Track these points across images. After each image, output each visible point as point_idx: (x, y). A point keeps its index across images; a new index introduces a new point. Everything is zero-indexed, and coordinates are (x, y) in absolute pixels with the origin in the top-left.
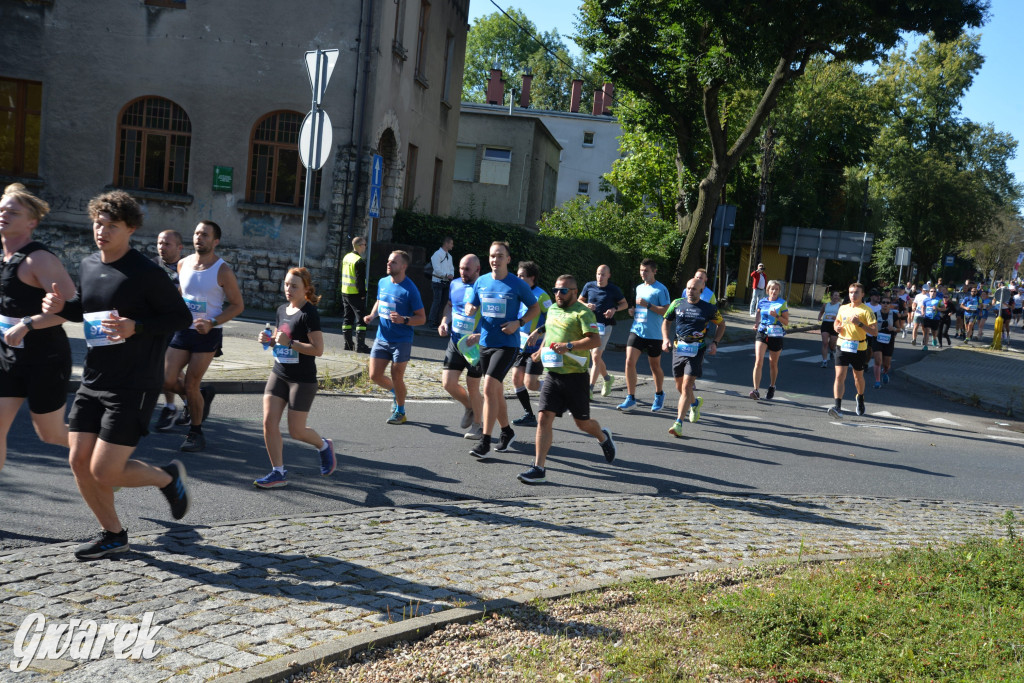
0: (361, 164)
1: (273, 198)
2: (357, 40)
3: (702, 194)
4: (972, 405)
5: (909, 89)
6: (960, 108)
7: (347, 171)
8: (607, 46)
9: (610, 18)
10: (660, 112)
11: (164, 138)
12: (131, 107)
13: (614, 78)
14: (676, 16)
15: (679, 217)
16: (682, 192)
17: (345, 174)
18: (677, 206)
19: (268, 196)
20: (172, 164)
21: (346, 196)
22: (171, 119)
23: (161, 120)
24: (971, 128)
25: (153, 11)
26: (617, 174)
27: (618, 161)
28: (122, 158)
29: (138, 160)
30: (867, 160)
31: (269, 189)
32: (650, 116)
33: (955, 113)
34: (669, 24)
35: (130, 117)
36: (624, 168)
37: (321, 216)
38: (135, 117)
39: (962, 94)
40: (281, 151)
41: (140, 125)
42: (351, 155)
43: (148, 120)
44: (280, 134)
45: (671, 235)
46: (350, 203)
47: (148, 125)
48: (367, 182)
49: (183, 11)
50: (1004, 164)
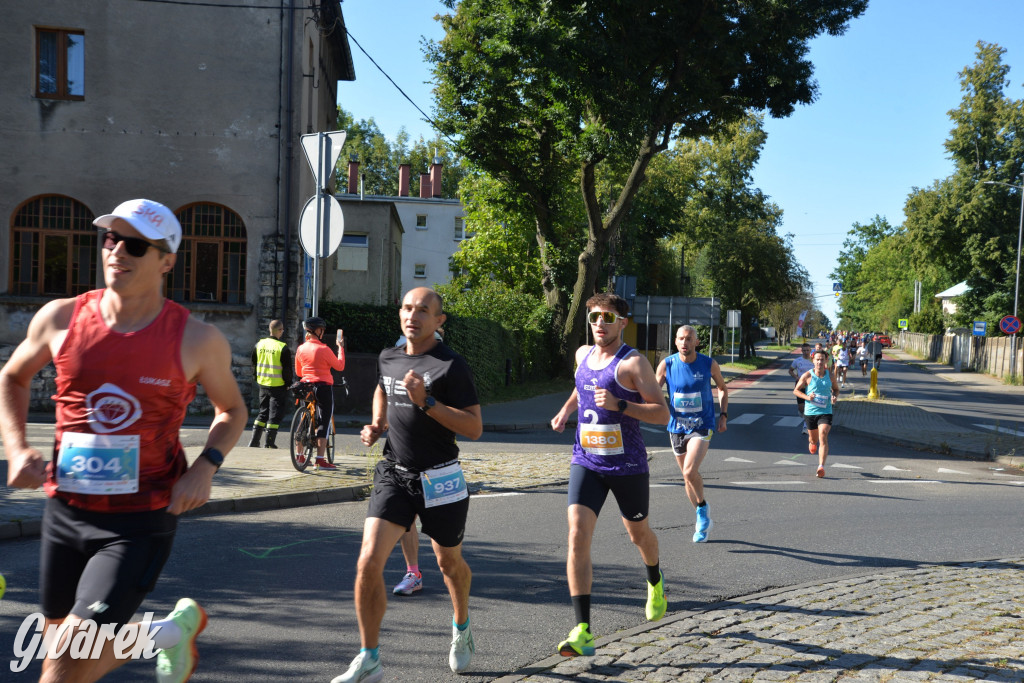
0: (289, 253)
1: (193, 294)
2: (277, 126)
3: (582, 268)
4: (944, 454)
5: (705, 164)
6: (752, 179)
7: (275, 261)
8: (464, 128)
9: (465, 101)
10: (520, 190)
11: (64, 239)
12: (24, 208)
13: (473, 158)
14: (560, 95)
15: (546, 291)
16: (547, 267)
17: (272, 265)
18: (543, 281)
19: (187, 293)
20: (75, 265)
21: (275, 288)
22: (72, 218)
23: (60, 220)
24: (761, 197)
25: (47, 105)
26: (466, 253)
27: (464, 241)
28: (16, 263)
29: (36, 263)
30: (679, 231)
31: (188, 286)
32: (510, 195)
33: (748, 184)
34: (552, 104)
35: (24, 218)
36: (472, 248)
37: (249, 310)
38: (30, 218)
39: (751, 167)
40: (200, 246)
41: (37, 225)
42: (278, 244)
43: (45, 220)
44: (197, 227)
45: (540, 311)
46: (280, 294)
47: (45, 225)
48: (297, 272)
49: (82, 103)
50: (773, 230)
